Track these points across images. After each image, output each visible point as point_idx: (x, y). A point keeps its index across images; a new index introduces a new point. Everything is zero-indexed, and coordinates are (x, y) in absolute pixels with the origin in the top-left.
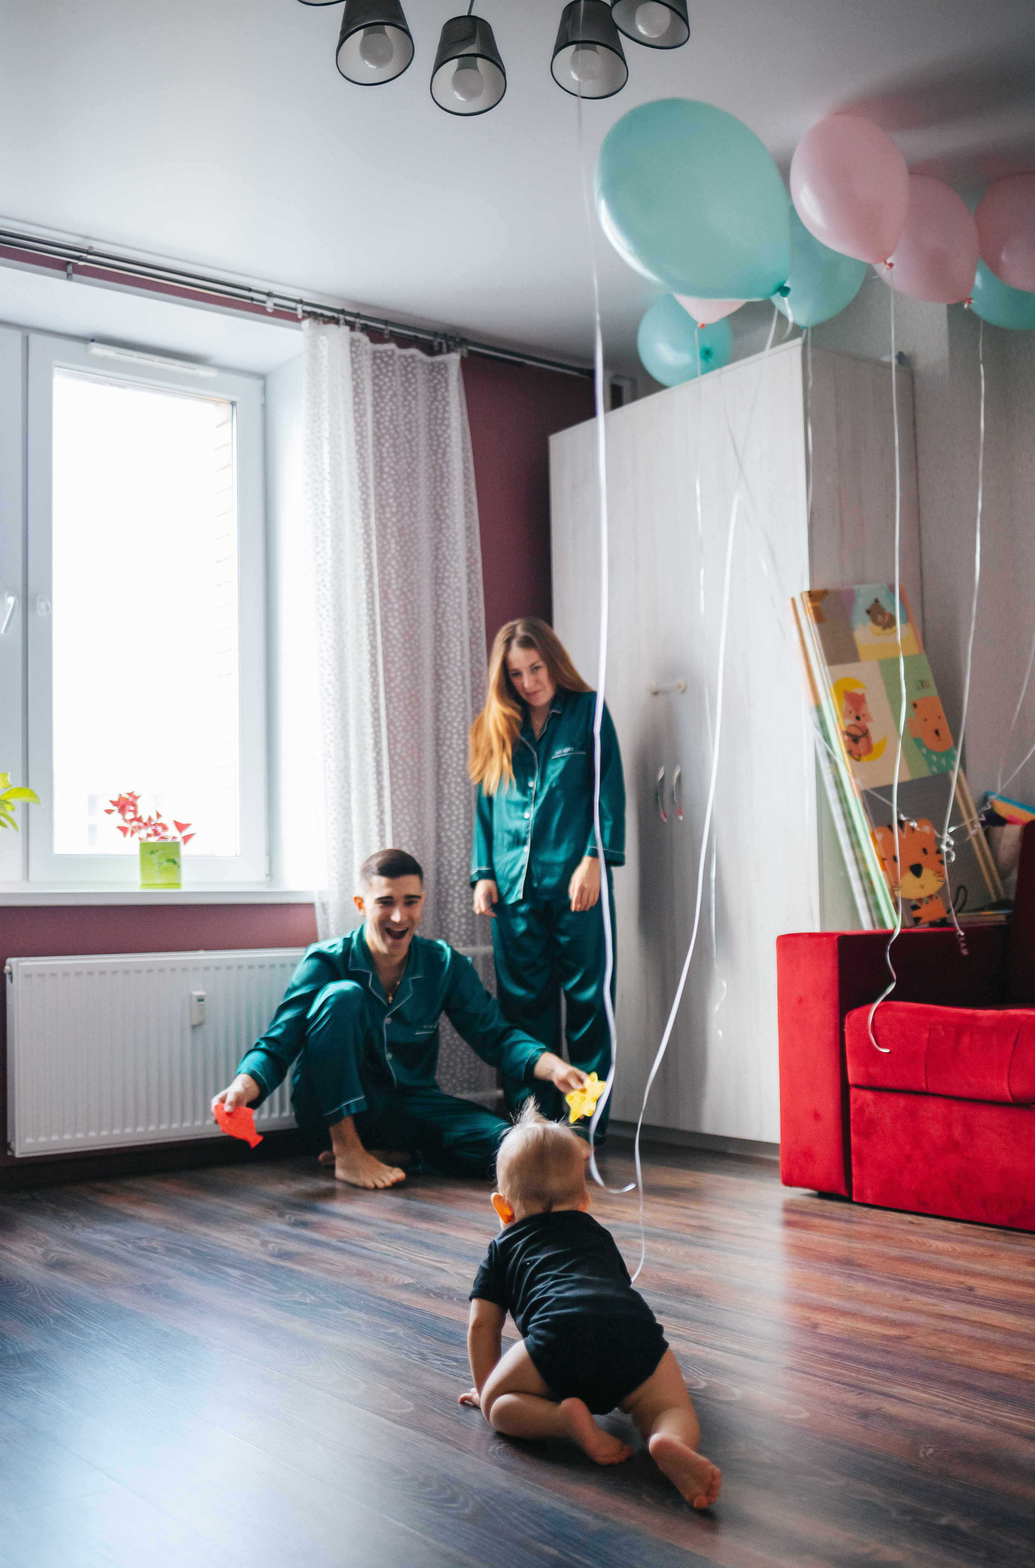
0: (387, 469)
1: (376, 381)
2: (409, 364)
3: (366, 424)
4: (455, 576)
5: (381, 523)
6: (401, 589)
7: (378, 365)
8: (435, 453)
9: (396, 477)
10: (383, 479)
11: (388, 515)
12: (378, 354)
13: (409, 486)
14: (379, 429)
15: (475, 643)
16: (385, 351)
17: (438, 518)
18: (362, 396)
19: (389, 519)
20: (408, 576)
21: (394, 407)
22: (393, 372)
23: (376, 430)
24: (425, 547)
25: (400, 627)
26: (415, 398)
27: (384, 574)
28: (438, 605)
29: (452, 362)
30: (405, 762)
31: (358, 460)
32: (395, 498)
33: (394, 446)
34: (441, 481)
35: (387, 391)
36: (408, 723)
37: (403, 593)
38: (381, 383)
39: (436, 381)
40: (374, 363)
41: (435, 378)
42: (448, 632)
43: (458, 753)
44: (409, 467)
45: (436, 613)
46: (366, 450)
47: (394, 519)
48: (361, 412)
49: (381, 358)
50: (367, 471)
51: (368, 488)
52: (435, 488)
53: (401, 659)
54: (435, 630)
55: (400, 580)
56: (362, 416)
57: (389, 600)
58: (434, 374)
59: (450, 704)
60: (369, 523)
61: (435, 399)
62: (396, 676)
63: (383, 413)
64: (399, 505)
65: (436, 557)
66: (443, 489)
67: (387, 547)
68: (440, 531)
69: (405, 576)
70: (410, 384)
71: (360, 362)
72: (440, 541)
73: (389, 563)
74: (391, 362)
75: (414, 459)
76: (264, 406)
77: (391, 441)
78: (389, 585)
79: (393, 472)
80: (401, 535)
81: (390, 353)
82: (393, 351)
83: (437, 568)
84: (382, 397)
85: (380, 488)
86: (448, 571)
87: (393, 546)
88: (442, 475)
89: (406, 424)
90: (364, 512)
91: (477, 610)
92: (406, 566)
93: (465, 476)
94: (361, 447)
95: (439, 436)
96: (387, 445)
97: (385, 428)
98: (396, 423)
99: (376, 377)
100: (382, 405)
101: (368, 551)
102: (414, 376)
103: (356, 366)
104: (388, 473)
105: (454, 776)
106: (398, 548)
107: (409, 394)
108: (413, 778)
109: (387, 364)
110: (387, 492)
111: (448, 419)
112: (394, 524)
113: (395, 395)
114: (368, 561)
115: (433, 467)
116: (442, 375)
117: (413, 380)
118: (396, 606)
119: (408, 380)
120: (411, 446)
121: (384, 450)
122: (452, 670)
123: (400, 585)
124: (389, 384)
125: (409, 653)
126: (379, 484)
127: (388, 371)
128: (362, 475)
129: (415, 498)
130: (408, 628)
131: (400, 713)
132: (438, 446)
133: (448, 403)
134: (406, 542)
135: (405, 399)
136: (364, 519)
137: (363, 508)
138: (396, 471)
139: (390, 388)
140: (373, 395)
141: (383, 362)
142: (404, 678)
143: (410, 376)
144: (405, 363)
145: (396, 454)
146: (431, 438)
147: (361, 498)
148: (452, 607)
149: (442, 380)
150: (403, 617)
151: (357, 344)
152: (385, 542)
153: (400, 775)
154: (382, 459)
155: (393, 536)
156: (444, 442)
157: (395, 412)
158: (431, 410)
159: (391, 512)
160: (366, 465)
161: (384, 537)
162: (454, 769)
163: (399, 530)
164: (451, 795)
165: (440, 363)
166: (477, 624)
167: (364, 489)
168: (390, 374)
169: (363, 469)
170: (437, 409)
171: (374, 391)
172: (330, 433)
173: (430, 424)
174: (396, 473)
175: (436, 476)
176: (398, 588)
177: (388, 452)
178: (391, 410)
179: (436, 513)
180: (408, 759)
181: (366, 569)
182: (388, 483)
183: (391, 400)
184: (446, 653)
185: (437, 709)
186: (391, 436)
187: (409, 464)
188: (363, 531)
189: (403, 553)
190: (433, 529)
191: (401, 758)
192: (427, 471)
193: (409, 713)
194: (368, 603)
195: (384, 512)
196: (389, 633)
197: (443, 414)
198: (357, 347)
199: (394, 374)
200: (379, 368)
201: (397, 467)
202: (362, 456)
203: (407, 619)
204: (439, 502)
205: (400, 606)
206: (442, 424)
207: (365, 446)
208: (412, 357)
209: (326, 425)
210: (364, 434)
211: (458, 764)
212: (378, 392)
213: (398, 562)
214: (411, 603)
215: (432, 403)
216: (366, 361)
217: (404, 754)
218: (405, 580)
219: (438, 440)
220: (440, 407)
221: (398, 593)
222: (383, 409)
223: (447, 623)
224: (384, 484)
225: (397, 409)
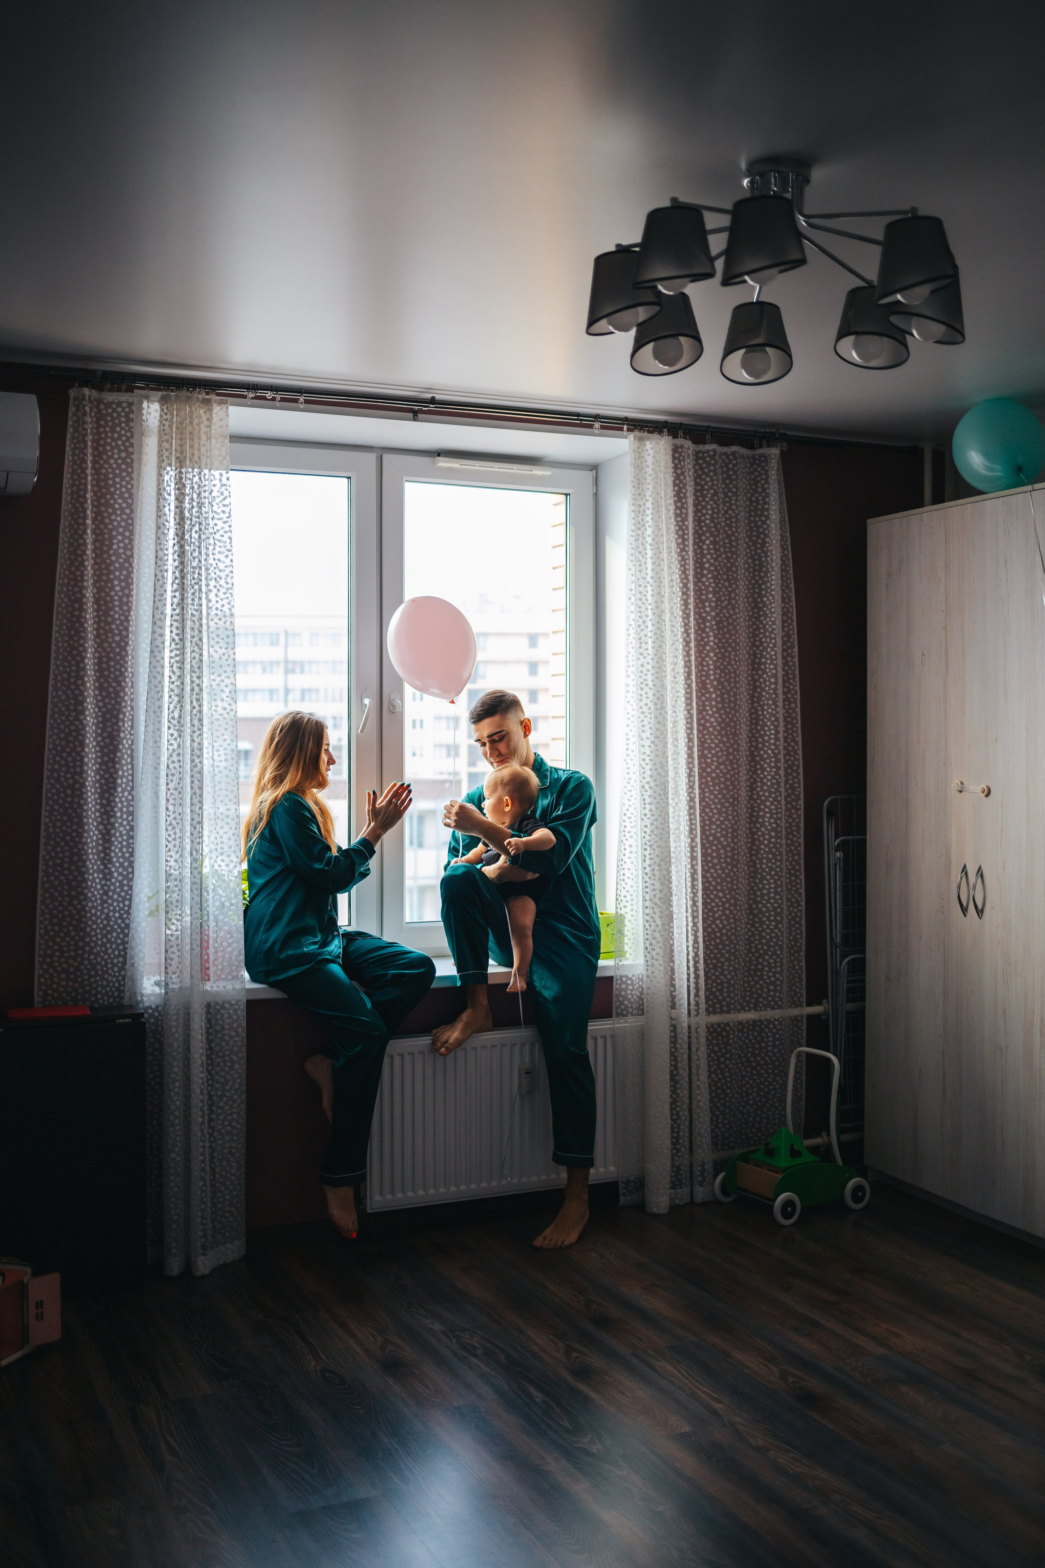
0: (707, 565)
1: (698, 481)
2: (730, 461)
3: (687, 527)
4: (771, 663)
5: (701, 617)
6: (718, 680)
7: (700, 465)
8: (755, 543)
9: (715, 573)
10: (703, 575)
11: (708, 609)
12: (701, 455)
13: (728, 580)
14: (701, 528)
15: (791, 723)
16: (708, 452)
17: (757, 608)
18: (684, 500)
19: (708, 613)
20: (725, 667)
21: (715, 506)
22: (715, 471)
23: (697, 528)
24: (743, 637)
25: (717, 715)
26: (735, 494)
27: (703, 666)
28: (754, 690)
29: (773, 456)
30: (720, 842)
31: (680, 562)
32: (715, 593)
33: (714, 543)
34: (760, 571)
35: (708, 490)
36: (723, 806)
37: (720, 683)
38: (703, 482)
39: (756, 474)
40: (697, 463)
41: (756, 470)
42: (763, 715)
43: (770, 831)
44: (729, 561)
45: (752, 697)
46: (687, 552)
47: (713, 614)
48: (683, 516)
49: (703, 458)
50: (687, 572)
51: (688, 589)
52: (753, 577)
53: (717, 745)
54: (751, 714)
55: (718, 671)
56: (684, 520)
57: (707, 691)
58: (755, 466)
59: (763, 784)
60: (689, 622)
61: (756, 491)
62: (713, 761)
63: (704, 511)
64: (718, 599)
65: (754, 645)
66: (761, 578)
67: (706, 640)
68: (758, 619)
69: (722, 667)
70: (731, 481)
71: (683, 467)
72: (758, 628)
73: (707, 655)
74: (713, 462)
75: (733, 553)
76: (596, 495)
77: (712, 539)
78: (707, 676)
79: (712, 568)
80: (719, 629)
81: (711, 453)
82: (715, 451)
83: (755, 654)
84: (704, 496)
85: (700, 584)
86: (765, 657)
87: (712, 639)
88: (761, 565)
89: (726, 519)
90: (684, 613)
91: (793, 692)
92: (723, 657)
93: (783, 562)
94: (683, 550)
95: (758, 527)
96: (708, 542)
97: (706, 525)
98: (716, 521)
99: (699, 477)
100: (704, 504)
101: (687, 649)
102: (735, 473)
103: (679, 471)
104: (708, 569)
105: (765, 851)
106: (716, 641)
107: (730, 490)
108: (727, 857)
109: (709, 464)
110: (707, 587)
111: (768, 510)
112: (713, 618)
113: (716, 494)
114: (687, 659)
115: (752, 557)
116: (763, 468)
117: (734, 477)
118: (714, 696)
119: (729, 477)
120: (731, 541)
121: (705, 547)
122: (766, 752)
123: (717, 676)
124: (710, 484)
125: (725, 739)
126: (699, 580)
127: (710, 471)
128: (683, 576)
129: (734, 591)
130: (724, 716)
131: (716, 797)
132: (758, 537)
133: (767, 495)
134: (724, 634)
135: (726, 496)
136: (684, 618)
137: (683, 608)
138: (716, 567)
139: (711, 488)
140: (695, 494)
141: (705, 462)
142: (719, 764)
143: (731, 473)
144: (727, 461)
145: (716, 550)
146: (751, 530)
147: (682, 599)
148: (767, 692)
149: (763, 472)
150: (720, 706)
151: (680, 450)
152: (704, 635)
153: (714, 854)
154: (703, 556)
155: (712, 630)
156: (763, 533)
157: (716, 510)
158: (751, 502)
159: (710, 606)
160: (687, 567)
161: (703, 630)
162: (766, 846)
163: (718, 623)
164: (763, 870)
165: (761, 456)
166: (793, 705)
167: (685, 590)
168: (711, 474)
169: (684, 571)
170: (757, 500)
171: (696, 491)
172: (653, 540)
173: (750, 516)
174: (716, 570)
175: (755, 565)
176: (715, 679)
177: (709, 549)
178: (712, 509)
179: (755, 601)
180: (722, 839)
181: (686, 666)
182: (708, 579)
183: (711, 499)
184: (762, 736)
185: (751, 789)
186: (712, 534)
187: (728, 558)
188: (683, 630)
189: (721, 645)
190: (751, 617)
191: (716, 838)
192: (746, 562)
193: (724, 797)
194: (687, 699)
195: (704, 607)
196: (707, 721)
197: (763, 505)
198: (680, 454)
199: (715, 474)
200: (702, 469)
201: (717, 563)
202: (683, 559)
203: (723, 708)
204: (757, 590)
205: (717, 696)
206: (762, 515)
207: (687, 549)
208: (733, 454)
209: (649, 531)
210: (686, 537)
211: (770, 842)
212: (699, 493)
213: (716, 655)
214: (728, 692)
215: (752, 495)
216: (689, 465)
217: (719, 835)
218: (722, 671)
219: (757, 531)
220: (760, 498)
221: (715, 683)
222: (704, 507)
223: (762, 706)
224: (704, 579)
225: (718, 506)
